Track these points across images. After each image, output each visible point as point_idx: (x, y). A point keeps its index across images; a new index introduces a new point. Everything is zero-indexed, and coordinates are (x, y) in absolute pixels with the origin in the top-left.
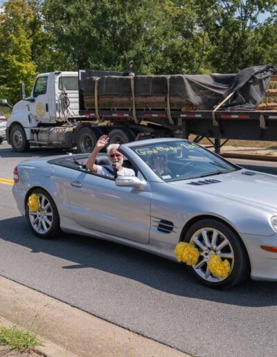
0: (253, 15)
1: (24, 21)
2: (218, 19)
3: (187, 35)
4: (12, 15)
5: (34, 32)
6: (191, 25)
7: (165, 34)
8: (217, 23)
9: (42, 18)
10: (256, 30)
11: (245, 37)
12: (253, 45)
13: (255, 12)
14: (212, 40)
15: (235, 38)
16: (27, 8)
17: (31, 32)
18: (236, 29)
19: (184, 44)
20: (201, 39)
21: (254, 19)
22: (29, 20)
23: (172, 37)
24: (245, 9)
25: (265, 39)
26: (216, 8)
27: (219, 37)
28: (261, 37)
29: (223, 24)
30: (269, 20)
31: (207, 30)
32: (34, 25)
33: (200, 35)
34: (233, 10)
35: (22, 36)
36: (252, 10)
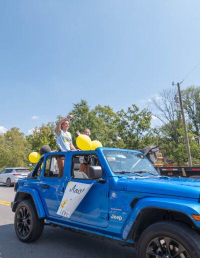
0: (141, 132)
1: (47, 135)
2: (126, 134)
3: (114, 140)
4: (43, 132)
5: (51, 139)
6: (115, 136)
7: (105, 139)
8: (126, 135)
9: (55, 134)
10: (143, 138)
11: (138, 140)
12: (142, 144)
13: (141, 131)
14: (125, 142)
15: (134, 141)
16: (49, 129)
17: (50, 139)
18: (134, 138)
19: (113, 143)
20: (120, 142)
21: (141, 134)
22: (49, 134)
23: (108, 141)
24: (137, 130)
25: (146, 141)
26: (125, 130)
27: (127, 141)
28: (145, 141)
29: (129, 136)
30: (147, 134)
31: (122, 138)
32: (51, 136)
33: (119, 140)
34: (132, 130)
35: (46, 140)
36: (140, 130)
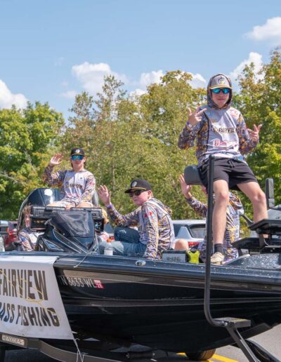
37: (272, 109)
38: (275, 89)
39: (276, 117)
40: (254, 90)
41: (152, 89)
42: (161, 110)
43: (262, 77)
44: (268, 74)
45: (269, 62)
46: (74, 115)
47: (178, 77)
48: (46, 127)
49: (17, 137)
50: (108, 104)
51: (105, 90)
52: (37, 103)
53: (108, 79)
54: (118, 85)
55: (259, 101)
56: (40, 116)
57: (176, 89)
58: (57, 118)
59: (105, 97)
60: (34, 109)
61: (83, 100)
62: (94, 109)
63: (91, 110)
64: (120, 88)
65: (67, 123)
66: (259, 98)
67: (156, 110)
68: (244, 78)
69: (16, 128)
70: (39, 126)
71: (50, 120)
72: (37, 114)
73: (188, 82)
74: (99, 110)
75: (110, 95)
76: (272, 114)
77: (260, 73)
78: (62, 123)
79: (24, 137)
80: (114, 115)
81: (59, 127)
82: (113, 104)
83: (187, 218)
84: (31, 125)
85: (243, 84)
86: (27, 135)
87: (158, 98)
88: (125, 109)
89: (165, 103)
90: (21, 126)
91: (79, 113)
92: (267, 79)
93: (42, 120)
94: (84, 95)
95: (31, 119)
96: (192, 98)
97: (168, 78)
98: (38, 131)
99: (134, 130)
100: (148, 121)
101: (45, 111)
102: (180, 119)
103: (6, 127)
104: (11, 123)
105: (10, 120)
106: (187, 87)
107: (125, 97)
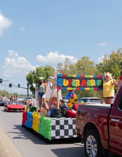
37: (112, 66)
38: (113, 61)
39: (113, 69)
40: (107, 61)
41: (79, 62)
42: (81, 67)
43: (109, 58)
44: (111, 57)
45: (111, 54)
46: (57, 69)
47: (86, 58)
48: (50, 72)
49: (42, 75)
50: (66, 66)
51: (66, 62)
52: (48, 65)
53: (66, 59)
54: (69, 60)
55: (109, 65)
56: (48, 69)
57: (85, 61)
58: (53, 69)
59: (66, 64)
60: (47, 67)
61: (60, 65)
62: (63, 67)
63: (62, 67)
64: (70, 61)
65: (56, 71)
66: (108, 64)
67: (80, 67)
68: (104, 58)
69: (42, 72)
70: (48, 71)
71: (51, 70)
72: (48, 68)
73: (88, 59)
74: (64, 67)
75: (67, 63)
76: (112, 68)
77: (108, 57)
78: (54, 71)
79: (44, 75)
80: (68, 69)
81: (53, 72)
82: (68, 66)
83: (89, 97)
84: (46, 71)
85: (104, 60)
86: (45, 74)
87: (80, 64)
88: (71, 67)
89: (82, 65)
90: (43, 71)
91: (59, 68)
92: (110, 59)
93: (49, 70)
94: (60, 63)
95: (46, 70)
96: (90, 64)
97: (83, 58)
98: (48, 73)
99: (74, 73)
100: (78, 70)
101: (50, 68)
102: (87, 69)
103: (39, 72)
104: (41, 71)
105: (40, 70)
106: (88, 61)
107: (71, 64)
